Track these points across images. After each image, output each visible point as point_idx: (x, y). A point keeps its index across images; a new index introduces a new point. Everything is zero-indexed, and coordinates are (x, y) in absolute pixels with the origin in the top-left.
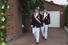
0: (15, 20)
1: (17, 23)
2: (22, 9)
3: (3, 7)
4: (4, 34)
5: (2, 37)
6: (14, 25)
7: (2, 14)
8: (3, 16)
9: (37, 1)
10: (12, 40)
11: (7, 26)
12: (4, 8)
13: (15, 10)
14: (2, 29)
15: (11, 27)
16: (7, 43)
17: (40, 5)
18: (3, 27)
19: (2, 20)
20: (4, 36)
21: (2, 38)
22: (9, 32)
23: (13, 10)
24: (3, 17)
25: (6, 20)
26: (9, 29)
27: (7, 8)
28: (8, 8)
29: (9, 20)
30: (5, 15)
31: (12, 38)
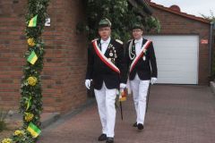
0: (67, 60)
1: (72, 69)
2: (87, 28)
3: (32, 23)
4: (35, 101)
5: (30, 110)
6: (65, 76)
7: (30, 41)
8: (33, 48)
9: (130, 6)
10: (56, 118)
11: (42, 78)
12: (35, 25)
13: (67, 31)
14: (29, 85)
15: (54, 82)
16: (44, 127)
17: (139, 17)
18: (32, 80)
19: (29, 60)
20: (33, 106)
21: (28, 112)
22: (50, 96)
23: (62, 30)
24: (33, 53)
25: (40, 59)
26: (49, 87)
27: (43, 26)
28: (46, 25)
29: (49, 60)
30: (38, 45)
31: (58, 113)
